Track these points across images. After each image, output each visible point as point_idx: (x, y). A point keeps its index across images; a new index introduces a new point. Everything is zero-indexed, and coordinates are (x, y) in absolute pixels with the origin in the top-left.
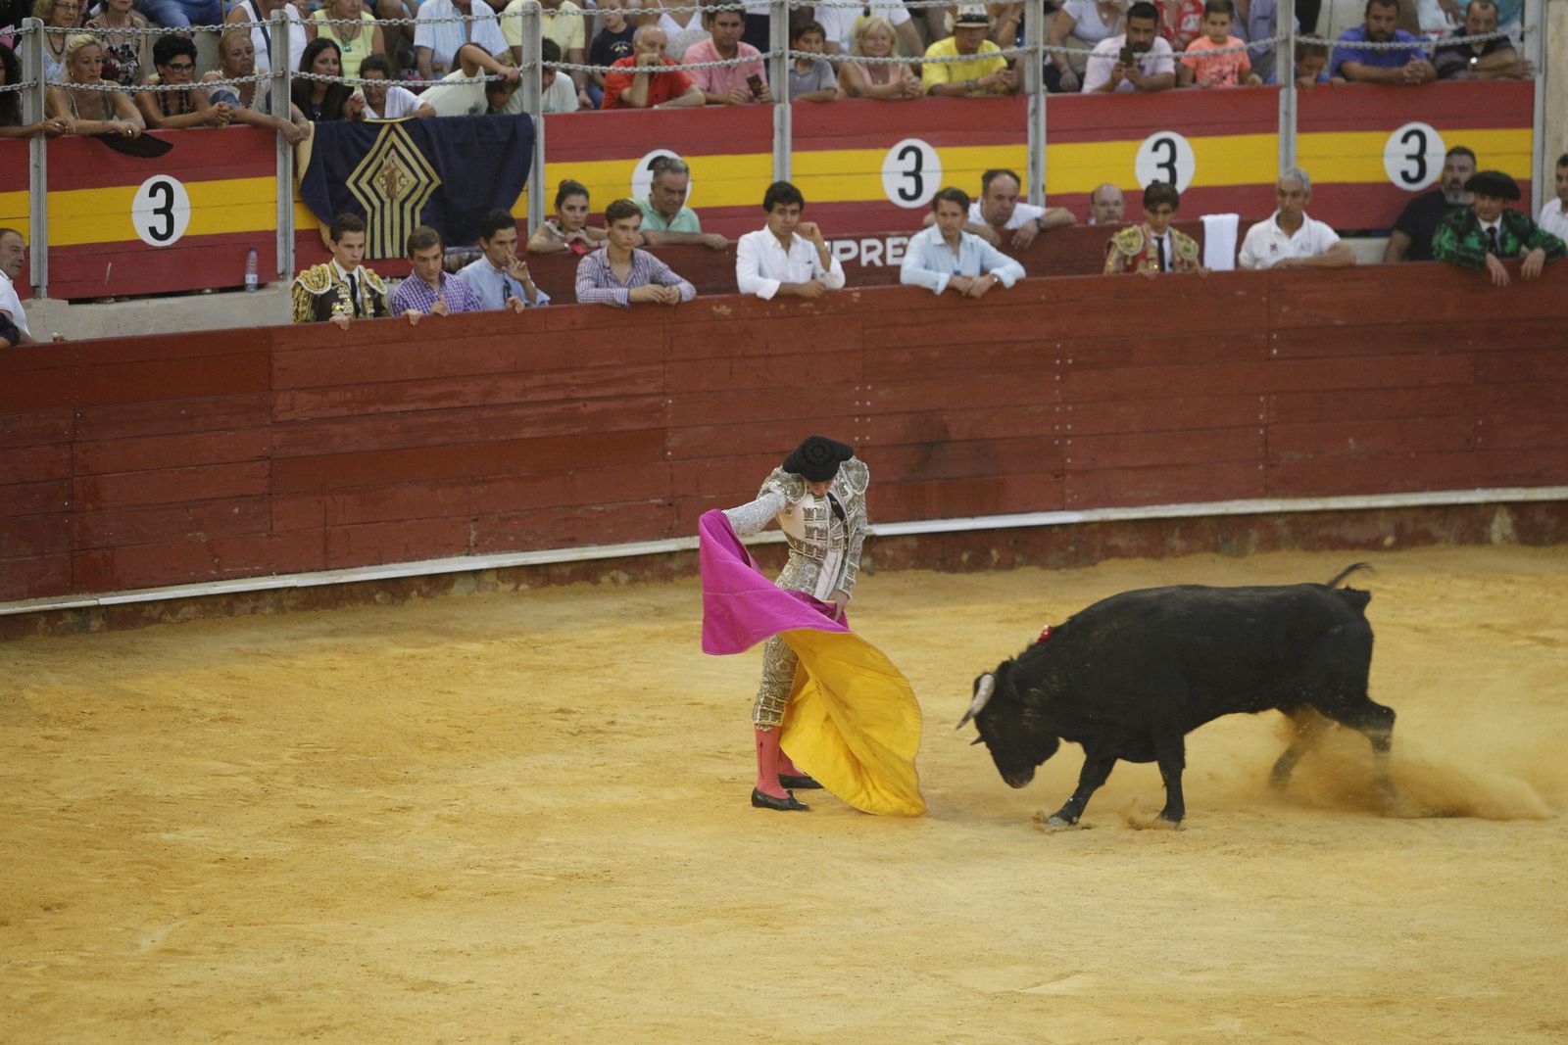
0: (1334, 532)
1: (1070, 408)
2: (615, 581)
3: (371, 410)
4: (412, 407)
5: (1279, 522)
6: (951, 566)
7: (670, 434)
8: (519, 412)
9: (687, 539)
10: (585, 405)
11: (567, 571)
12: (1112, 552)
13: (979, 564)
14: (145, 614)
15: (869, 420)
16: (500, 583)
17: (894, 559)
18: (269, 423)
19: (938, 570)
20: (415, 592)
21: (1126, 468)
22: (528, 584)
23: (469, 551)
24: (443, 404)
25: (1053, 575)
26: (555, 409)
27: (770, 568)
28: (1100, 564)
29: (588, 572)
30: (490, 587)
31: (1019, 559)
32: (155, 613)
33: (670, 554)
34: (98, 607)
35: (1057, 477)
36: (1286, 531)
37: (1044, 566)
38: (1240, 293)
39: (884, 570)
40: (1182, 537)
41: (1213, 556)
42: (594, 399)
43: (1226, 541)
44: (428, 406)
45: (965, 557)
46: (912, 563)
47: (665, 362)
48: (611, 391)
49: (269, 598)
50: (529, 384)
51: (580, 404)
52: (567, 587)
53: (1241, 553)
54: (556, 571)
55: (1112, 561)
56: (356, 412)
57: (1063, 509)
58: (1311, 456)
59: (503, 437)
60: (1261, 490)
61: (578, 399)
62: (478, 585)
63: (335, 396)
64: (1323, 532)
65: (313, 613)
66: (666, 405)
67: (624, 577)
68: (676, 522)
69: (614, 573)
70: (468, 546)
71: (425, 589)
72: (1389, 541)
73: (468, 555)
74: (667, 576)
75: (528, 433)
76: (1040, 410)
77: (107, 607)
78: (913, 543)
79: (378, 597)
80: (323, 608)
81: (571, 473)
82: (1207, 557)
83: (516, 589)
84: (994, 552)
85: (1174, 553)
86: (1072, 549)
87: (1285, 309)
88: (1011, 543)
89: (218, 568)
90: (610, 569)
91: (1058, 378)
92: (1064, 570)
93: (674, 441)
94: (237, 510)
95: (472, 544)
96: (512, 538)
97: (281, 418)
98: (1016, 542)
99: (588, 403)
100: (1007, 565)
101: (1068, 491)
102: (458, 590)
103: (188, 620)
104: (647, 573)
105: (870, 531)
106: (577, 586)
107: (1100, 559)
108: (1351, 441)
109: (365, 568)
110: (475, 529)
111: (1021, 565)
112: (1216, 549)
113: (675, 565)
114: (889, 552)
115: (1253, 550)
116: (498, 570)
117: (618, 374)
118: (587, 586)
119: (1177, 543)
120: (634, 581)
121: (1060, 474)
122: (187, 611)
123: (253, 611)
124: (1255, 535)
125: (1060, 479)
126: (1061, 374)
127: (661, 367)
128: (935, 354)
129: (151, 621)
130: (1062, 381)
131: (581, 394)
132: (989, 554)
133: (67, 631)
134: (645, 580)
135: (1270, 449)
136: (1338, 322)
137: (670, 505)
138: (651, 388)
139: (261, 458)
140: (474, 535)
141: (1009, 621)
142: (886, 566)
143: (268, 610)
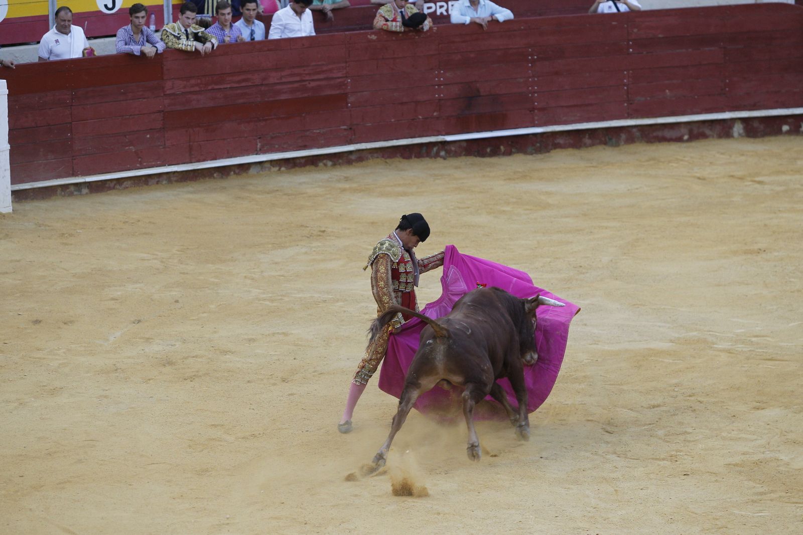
0: (660, 134)
1: (536, 79)
2: (325, 165)
3: (210, 88)
4: (228, 86)
5: (634, 130)
6: (482, 154)
7: (349, 96)
8: (279, 87)
9: (359, 144)
10: (309, 83)
11: (303, 161)
12: (557, 146)
13: (495, 153)
14: (107, 185)
15: (442, 87)
16: (272, 167)
17: (456, 152)
18: (162, 95)
19: (476, 156)
20: (232, 173)
21: (562, 107)
22: (285, 167)
23: (257, 153)
24: (244, 84)
25: (529, 157)
26: (296, 85)
27: (398, 157)
28: (551, 151)
29: (313, 161)
30: (267, 169)
31: (513, 150)
32: (112, 185)
33: (351, 152)
34: (85, 183)
35: (530, 111)
36: (638, 134)
37: (526, 153)
38: (614, 23)
39: (450, 157)
40: (590, 138)
41: (604, 146)
42: (313, 80)
43: (610, 139)
44: (235, 85)
45: (488, 150)
46: (464, 153)
47: (346, 62)
48: (321, 76)
49: (165, 177)
50: (283, 74)
51: (307, 83)
52: (303, 168)
53: (617, 145)
54: (298, 161)
55: (558, 150)
56: (203, 89)
57: (534, 126)
58: (649, 98)
59: (271, 99)
60: (626, 115)
61: (307, 80)
62: (262, 169)
63: (193, 82)
64: (655, 134)
65: (185, 183)
66: (348, 82)
67: (329, 163)
68: (353, 137)
69: (325, 161)
70: (257, 150)
71: (237, 171)
72: (686, 137)
73: (256, 154)
74: (349, 162)
75: (283, 97)
76: (522, 80)
77: (89, 183)
78: (465, 144)
79: (215, 175)
80: (190, 180)
81: (304, 115)
82: (601, 147)
83: (279, 170)
84: (502, 148)
85: (586, 146)
86: (538, 145)
87: (635, 30)
88: (510, 143)
89: (141, 163)
90: (323, 160)
91: (530, 65)
92: (534, 155)
93: (351, 99)
94: (148, 136)
95: (258, 149)
96: (277, 146)
97: (168, 92)
98: (512, 142)
99: (310, 82)
100: (509, 153)
101: (536, 118)
102: (253, 171)
103: (127, 188)
104: (340, 161)
105: (444, 139)
106: (308, 168)
107: (552, 149)
108: (667, 91)
109: (209, 162)
110: (260, 142)
111: (514, 153)
112: (605, 143)
113: (353, 157)
114: (453, 149)
115: (623, 143)
116: (271, 162)
117: (325, 68)
118: (313, 167)
119: (587, 141)
120: (334, 165)
121: (532, 109)
122: (126, 184)
123: (158, 183)
124: (623, 136)
125: (532, 112)
126: (531, 64)
127: (343, 65)
128: (472, 55)
129: (110, 189)
130: (532, 65)
131: (307, 78)
132: (499, 148)
133: (71, 194)
134: (340, 164)
135: (630, 96)
136: (660, 36)
137: (351, 129)
138: (340, 75)
139: (159, 112)
140: (259, 145)
141: (510, 179)
142: (452, 155)
143: (164, 182)
